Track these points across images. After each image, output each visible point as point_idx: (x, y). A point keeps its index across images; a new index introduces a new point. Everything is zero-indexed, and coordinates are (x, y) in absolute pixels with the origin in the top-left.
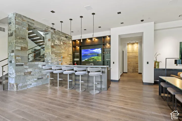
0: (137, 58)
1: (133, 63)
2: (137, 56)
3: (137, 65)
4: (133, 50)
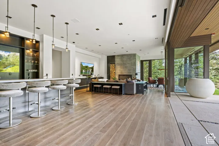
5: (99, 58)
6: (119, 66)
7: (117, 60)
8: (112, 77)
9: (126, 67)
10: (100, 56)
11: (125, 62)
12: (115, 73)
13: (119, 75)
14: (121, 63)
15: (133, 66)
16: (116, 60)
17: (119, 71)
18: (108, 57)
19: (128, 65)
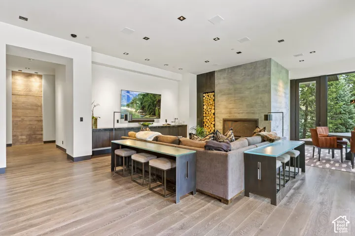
0: (39, 108)
1: (30, 121)
2: (39, 104)
3: (40, 123)
4: (30, 91)
5: (179, 81)
6: (224, 98)
7: (220, 83)
8: (207, 125)
9: (242, 99)
10: (179, 76)
11: (238, 86)
12: (214, 114)
13: (225, 121)
14: (229, 90)
15: (260, 96)
16: (216, 82)
17: (223, 111)
18: (198, 76)
19: (247, 93)
